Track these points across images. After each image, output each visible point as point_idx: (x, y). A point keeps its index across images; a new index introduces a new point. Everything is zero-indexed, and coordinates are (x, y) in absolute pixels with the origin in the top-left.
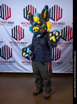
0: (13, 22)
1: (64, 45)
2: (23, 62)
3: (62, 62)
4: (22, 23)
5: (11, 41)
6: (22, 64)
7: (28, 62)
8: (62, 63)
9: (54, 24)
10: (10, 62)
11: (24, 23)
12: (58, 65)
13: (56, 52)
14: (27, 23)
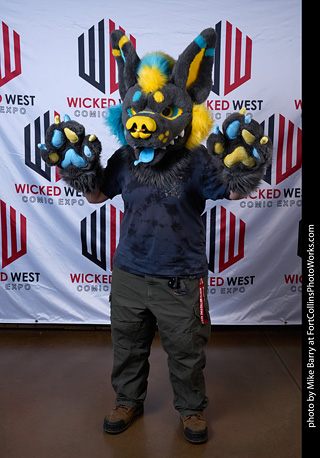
0: (32, 97)
1: (258, 200)
2: (75, 278)
3: (252, 277)
4: (72, 102)
5: (21, 182)
6: (72, 287)
7: (97, 278)
8: (249, 280)
10: (16, 277)
11: (82, 102)
13: (223, 230)
14: (95, 103)
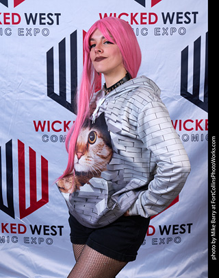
1: (194, 132)
3: (190, 225)
8: (186, 228)
9: (142, 18)
12: (169, 240)
